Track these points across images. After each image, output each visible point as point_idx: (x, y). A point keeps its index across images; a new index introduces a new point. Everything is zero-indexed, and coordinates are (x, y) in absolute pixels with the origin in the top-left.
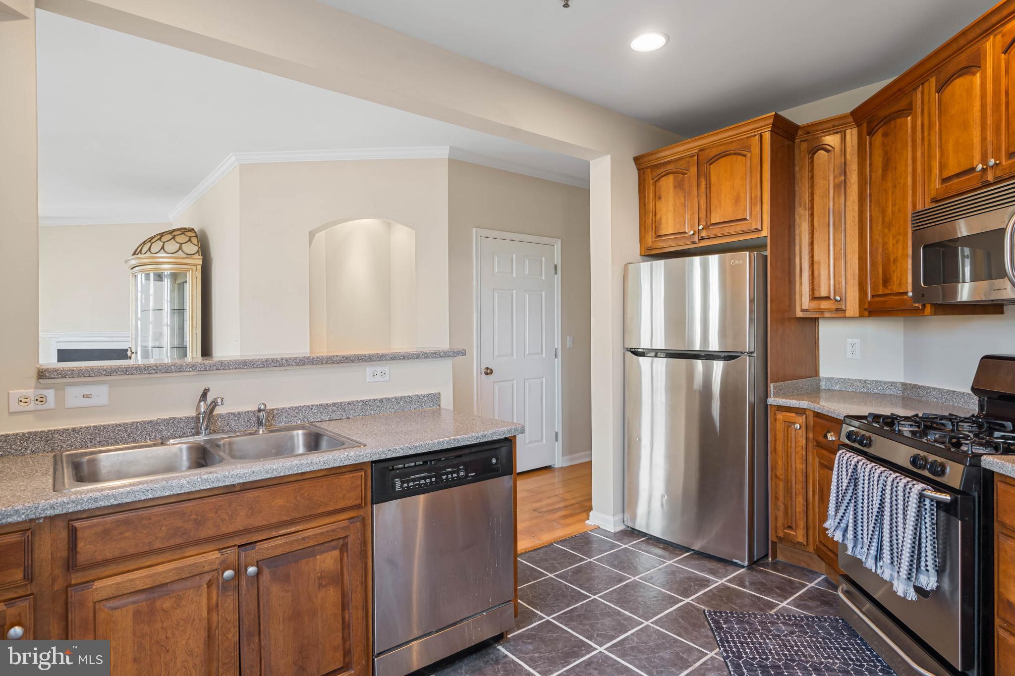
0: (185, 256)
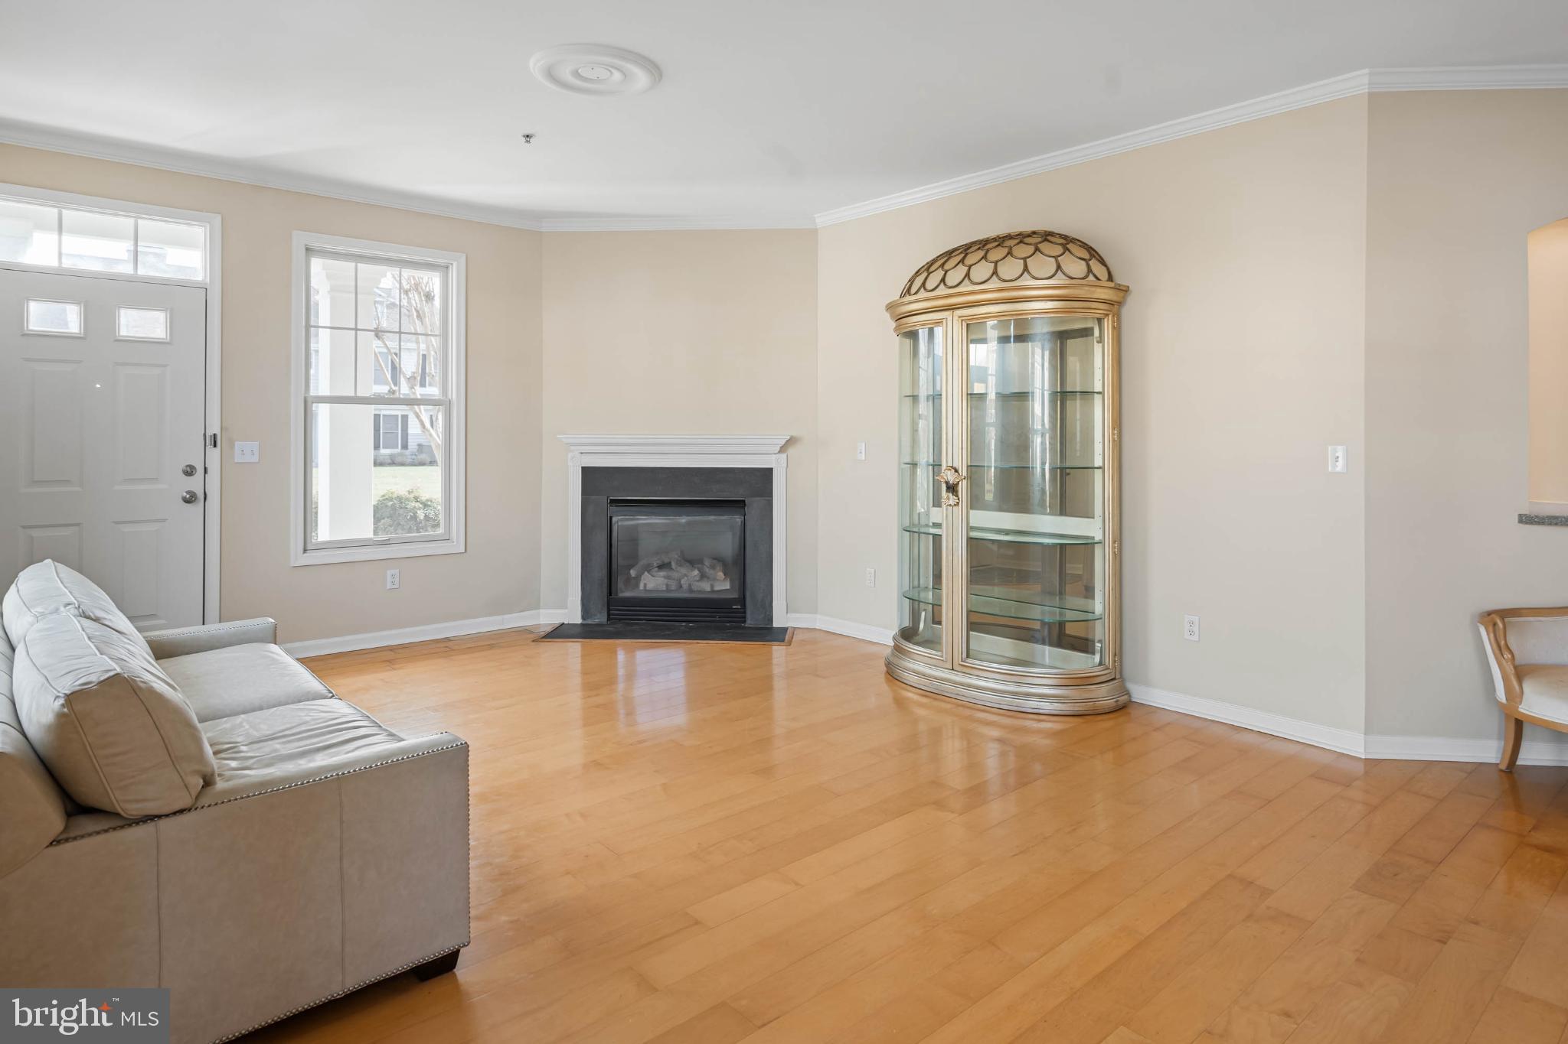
0: (1069, 281)
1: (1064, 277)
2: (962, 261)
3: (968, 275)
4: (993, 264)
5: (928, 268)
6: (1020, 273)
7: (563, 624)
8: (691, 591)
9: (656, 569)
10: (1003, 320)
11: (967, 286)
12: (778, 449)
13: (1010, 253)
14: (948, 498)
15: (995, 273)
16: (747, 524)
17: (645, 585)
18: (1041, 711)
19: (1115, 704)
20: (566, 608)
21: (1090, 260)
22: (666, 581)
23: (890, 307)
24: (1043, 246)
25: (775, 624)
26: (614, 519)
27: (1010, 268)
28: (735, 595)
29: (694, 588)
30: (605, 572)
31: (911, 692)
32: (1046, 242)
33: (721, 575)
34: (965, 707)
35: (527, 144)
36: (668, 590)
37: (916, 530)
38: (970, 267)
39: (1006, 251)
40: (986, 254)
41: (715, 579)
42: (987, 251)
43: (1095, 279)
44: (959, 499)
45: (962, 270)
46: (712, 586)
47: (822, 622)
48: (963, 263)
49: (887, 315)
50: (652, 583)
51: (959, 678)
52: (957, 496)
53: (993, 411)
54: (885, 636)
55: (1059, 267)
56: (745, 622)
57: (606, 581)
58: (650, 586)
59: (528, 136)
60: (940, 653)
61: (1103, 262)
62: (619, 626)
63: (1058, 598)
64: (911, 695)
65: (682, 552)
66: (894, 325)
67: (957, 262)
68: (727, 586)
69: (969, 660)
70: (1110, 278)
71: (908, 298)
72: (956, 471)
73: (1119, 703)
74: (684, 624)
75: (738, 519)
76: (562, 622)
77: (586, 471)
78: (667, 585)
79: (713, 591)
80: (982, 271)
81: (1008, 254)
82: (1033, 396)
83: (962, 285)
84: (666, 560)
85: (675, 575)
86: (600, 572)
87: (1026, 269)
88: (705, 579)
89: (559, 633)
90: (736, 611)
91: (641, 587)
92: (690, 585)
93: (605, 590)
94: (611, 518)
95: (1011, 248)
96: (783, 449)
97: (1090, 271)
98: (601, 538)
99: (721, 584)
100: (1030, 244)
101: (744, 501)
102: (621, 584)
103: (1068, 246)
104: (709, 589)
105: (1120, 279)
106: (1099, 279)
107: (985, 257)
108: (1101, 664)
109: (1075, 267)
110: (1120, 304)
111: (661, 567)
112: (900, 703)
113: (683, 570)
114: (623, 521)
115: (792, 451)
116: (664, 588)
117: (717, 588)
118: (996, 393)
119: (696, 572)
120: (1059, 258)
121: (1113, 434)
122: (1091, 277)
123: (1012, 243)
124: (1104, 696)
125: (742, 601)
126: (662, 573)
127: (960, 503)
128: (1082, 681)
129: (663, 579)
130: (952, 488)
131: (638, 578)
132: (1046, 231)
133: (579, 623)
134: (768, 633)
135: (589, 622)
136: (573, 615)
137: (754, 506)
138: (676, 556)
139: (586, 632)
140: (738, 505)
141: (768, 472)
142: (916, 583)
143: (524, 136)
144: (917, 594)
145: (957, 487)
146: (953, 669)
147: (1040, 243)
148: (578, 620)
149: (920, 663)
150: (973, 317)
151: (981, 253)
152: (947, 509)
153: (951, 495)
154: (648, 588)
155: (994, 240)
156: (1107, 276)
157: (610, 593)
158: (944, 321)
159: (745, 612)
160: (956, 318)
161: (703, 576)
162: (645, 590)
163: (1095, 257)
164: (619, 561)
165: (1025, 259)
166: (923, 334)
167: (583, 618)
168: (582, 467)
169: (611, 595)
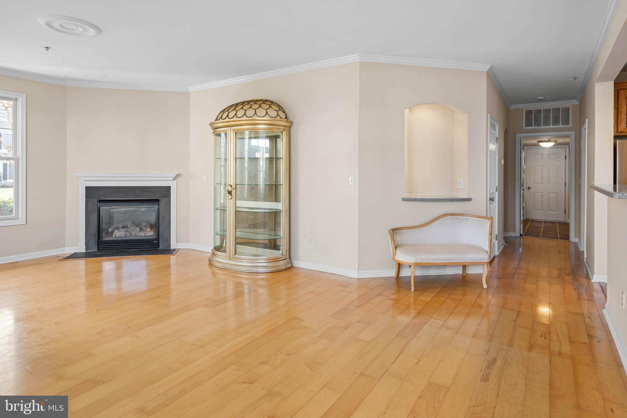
1: (268, 117)
2: (235, 109)
3: (236, 114)
4: (244, 111)
5: (223, 111)
6: (253, 114)
7: (76, 253)
8: (136, 236)
9: (121, 228)
10: (251, 131)
11: (235, 118)
12: (172, 179)
13: (251, 107)
14: (228, 196)
15: (245, 114)
16: (160, 208)
17: (115, 235)
18: (259, 272)
19: (285, 267)
20: (78, 246)
21: (279, 111)
22: (125, 233)
23: (211, 124)
24: (263, 105)
25: (172, 248)
26: (101, 208)
27: (250, 113)
28: (155, 237)
29: (137, 235)
30: (96, 230)
31: (216, 269)
32: (264, 104)
33: (149, 229)
34: (234, 272)
35: (46, 51)
36: (126, 236)
37: (223, 209)
38: (237, 111)
39: (250, 106)
40: (243, 107)
41: (147, 231)
42: (244, 105)
43: (280, 118)
44: (232, 197)
45: (234, 112)
46: (145, 234)
47: (190, 246)
48: (235, 110)
49: (210, 127)
50: (119, 234)
51: (231, 262)
52: (232, 195)
53: (247, 164)
54: (209, 249)
55: (267, 113)
56: (159, 248)
57: (97, 234)
58: (118, 235)
59: (47, 48)
60: (225, 254)
61: (284, 112)
62: (103, 252)
63: (274, 232)
64: (216, 270)
65: (133, 221)
66: (212, 131)
67: (232, 110)
68: (152, 233)
69: (235, 256)
70: (286, 118)
71: (217, 122)
72: (231, 186)
73: (287, 267)
74: (132, 250)
75: (156, 207)
76: (76, 252)
77: (87, 188)
78: (125, 234)
79: (146, 236)
80: (241, 113)
81: (250, 107)
82: (260, 159)
83: (234, 118)
84: (126, 224)
85: (130, 230)
86: (94, 230)
87: (255, 113)
88: (142, 231)
89: (74, 256)
90: (155, 244)
91: (114, 235)
92: (135, 234)
93: (96, 237)
94: (99, 208)
95: (251, 105)
96: (175, 178)
97: (278, 115)
98: (95, 216)
99: (149, 233)
100: (258, 104)
101: (159, 200)
102: (104, 235)
103: (271, 106)
104: (144, 235)
105: (291, 118)
106: (282, 118)
107: (242, 108)
108: (282, 254)
109: (273, 113)
110: (290, 127)
111: (123, 227)
112: (213, 274)
113: (133, 228)
114: (105, 208)
115: (179, 179)
116: (124, 235)
117: (147, 235)
118: (248, 158)
119: (138, 229)
120: (267, 110)
121: (286, 173)
122: (278, 117)
123: (252, 103)
124: (282, 265)
125: (158, 240)
126: (124, 230)
127: (233, 198)
128: (276, 260)
129: (123, 232)
130: (230, 193)
131: (113, 232)
132: (266, 100)
133: (84, 252)
134: (168, 251)
135: (89, 251)
136: (82, 249)
137: (163, 201)
138: (130, 223)
139: (88, 255)
140: (157, 201)
141: (169, 188)
142: (223, 229)
143: (45, 47)
144: (223, 233)
145: (232, 192)
146: (230, 259)
147: (262, 104)
148: (84, 251)
149: (221, 259)
150: (238, 130)
151: (241, 106)
152: (228, 200)
153: (229, 195)
154: (116, 236)
155: (247, 102)
156: (285, 117)
157: (99, 238)
158: (228, 131)
159: (159, 244)
160: (231, 130)
161: (141, 230)
162: (116, 237)
163: (281, 110)
164: (104, 226)
165: (255, 110)
166: (223, 135)
167: (86, 250)
168: (86, 187)
169: (99, 239)
